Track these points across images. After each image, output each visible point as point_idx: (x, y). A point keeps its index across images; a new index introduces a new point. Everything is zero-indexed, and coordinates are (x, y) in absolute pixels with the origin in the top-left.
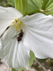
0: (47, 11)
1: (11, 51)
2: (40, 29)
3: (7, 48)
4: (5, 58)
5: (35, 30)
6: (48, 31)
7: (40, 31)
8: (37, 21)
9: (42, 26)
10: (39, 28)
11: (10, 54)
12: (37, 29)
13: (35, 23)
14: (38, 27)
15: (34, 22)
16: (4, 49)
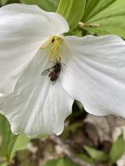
0: (91, 26)
1: (33, 97)
2: (107, 63)
3: (24, 90)
4: (16, 112)
5: (96, 63)
6: (122, 69)
7: (106, 67)
8: (105, 48)
9: (114, 57)
10: (106, 61)
11: (27, 104)
12: (101, 62)
13: (100, 51)
14: (105, 59)
15: (98, 49)
16: (18, 93)
